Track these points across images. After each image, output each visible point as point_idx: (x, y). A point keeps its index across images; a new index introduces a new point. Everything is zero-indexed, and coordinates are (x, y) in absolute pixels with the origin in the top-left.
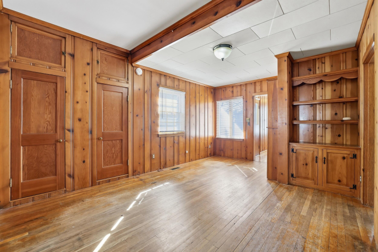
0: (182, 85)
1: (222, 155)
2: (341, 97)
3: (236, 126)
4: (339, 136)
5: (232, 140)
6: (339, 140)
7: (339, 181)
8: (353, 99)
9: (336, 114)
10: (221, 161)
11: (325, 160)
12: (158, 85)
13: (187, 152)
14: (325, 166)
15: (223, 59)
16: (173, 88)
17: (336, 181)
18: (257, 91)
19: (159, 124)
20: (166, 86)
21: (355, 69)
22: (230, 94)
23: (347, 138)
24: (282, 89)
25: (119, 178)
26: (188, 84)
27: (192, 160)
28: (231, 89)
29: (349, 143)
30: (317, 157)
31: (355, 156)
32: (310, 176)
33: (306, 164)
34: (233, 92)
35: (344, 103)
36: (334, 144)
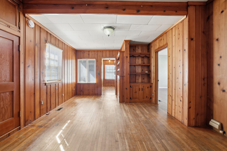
0: (60, 45)
1: (82, 94)
2: (144, 63)
3: (91, 76)
4: (143, 79)
5: (89, 84)
6: (143, 81)
7: (147, 97)
8: (149, 65)
9: (143, 70)
10: (85, 98)
11: (142, 89)
12: (46, 41)
13: (63, 95)
14: (142, 92)
15: (109, 35)
16: (55, 45)
17: (146, 97)
18: (104, 56)
19: (46, 75)
20: (50, 43)
21: (148, 53)
22: (88, 56)
23: (146, 80)
24: (127, 57)
25: (9, 135)
26: (63, 44)
27: (66, 101)
28: (88, 53)
29: (146, 82)
30: (140, 89)
31: (151, 86)
32: (137, 97)
33: (136, 92)
34: (89, 54)
35: (145, 66)
36: (142, 82)
